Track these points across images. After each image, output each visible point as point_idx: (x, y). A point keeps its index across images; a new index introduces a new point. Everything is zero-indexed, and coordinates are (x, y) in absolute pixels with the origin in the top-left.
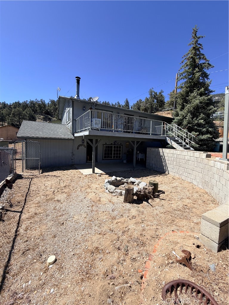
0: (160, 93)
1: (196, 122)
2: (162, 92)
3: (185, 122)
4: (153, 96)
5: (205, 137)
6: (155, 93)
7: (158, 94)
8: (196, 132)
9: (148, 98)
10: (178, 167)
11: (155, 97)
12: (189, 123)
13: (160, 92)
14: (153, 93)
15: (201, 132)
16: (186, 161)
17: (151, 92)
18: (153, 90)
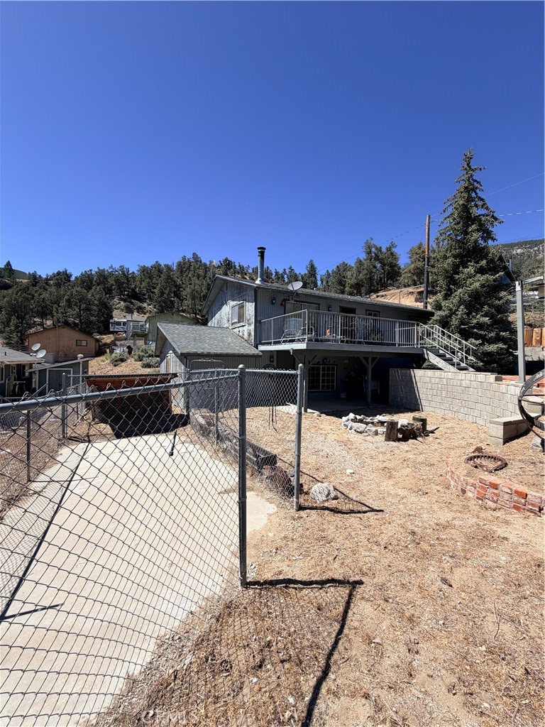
0: (389, 249)
1: (475, 321)
2: (393, 245)
3: (455, 322)
4: (373, 255)
5: (492, 348)
6: (377, 249)
7: (384, 250)
8: (476, 339)
9: (362, 259)
10: (449, 399)
11: (377, 258)
12: (462, 323)
13: (388, 246)
14: (373, 250)
15: (486, 339)
16: (463, 388)
17: (369, 247)
18: (372, 242)
